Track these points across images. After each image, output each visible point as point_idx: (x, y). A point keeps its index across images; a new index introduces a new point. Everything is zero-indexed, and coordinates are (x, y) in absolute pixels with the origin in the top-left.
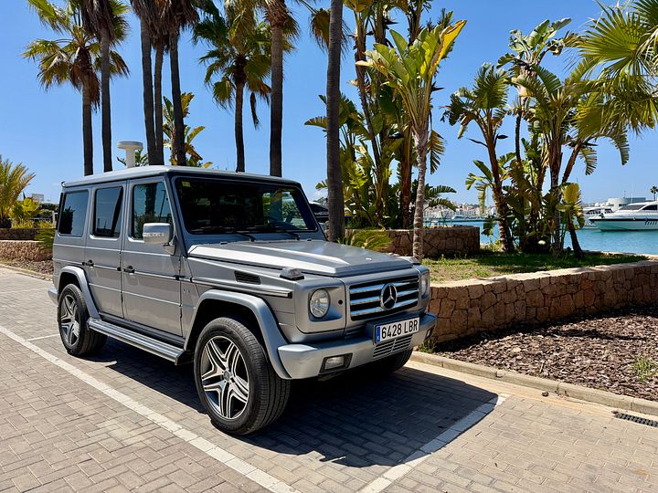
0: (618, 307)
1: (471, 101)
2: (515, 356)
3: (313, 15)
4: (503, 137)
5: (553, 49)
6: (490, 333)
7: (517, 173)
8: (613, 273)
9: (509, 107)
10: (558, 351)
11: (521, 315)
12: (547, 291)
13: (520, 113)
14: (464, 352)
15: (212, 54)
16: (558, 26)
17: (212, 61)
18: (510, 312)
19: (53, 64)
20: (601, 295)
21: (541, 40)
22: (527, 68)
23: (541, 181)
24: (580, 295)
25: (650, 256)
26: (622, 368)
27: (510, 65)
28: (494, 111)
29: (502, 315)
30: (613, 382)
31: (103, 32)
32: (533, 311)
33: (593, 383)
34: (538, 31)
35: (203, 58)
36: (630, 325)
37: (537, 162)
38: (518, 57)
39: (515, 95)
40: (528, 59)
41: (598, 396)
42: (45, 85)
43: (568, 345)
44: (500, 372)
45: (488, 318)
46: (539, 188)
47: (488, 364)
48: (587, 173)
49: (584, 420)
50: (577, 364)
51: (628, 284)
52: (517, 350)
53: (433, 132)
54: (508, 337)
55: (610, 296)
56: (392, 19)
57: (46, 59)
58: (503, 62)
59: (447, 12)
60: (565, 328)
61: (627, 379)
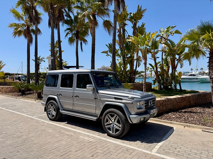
0: (194, 105)
1: (150, 48)
2: (174, 118)
3: (104, 21)
4: (158, 58)
5: (172, 34)
6: (165, 112)
7: (162, 68)
8: (193, 96)
9: (160, 49)
10: (184, 116)
11: (172, 108)
12: (178, 101)
13: (163, 51)
14: (160, 117)
15: (68, 29)
16: (173, 27)
17: (68, 31)
18: (169, 107)
19: (18, 30)
20: (190, 102)
21: (168, 31)
22: (165, 39)
23: (168, 70)
24: (185, 102)
25: (199, 91)
26: (201, 120)
27: (159, 37)
28: (156, 50)
29: (167, 107)
30: (200, 123)
31: (36, 22)
32: (174, 106)
33: (195, 124)
34: (167, 29)
35: (65, 30)
36: (199, 109)
37: (167, 65)
38: (162, 35)
39: (161, 46)
40: (165, 36)
41: (197, 127)
42: (14, 36)
43: (186, 115)
44: (172, 122)
45: (164, 108)
46: (168, 72)
47: (168, 120)
48: (181, 68)
49: (196, 132)
50: (190, 119)
51: (196, 99)
52: (174, 116)
53: (139, 56)
54: (170, 113)
55: (192, 102)
56: (127, 24)
57: (16, 29)
58: (157, 36)
59: (144, 23)
60: (183, 111)
61: (203, 123)
